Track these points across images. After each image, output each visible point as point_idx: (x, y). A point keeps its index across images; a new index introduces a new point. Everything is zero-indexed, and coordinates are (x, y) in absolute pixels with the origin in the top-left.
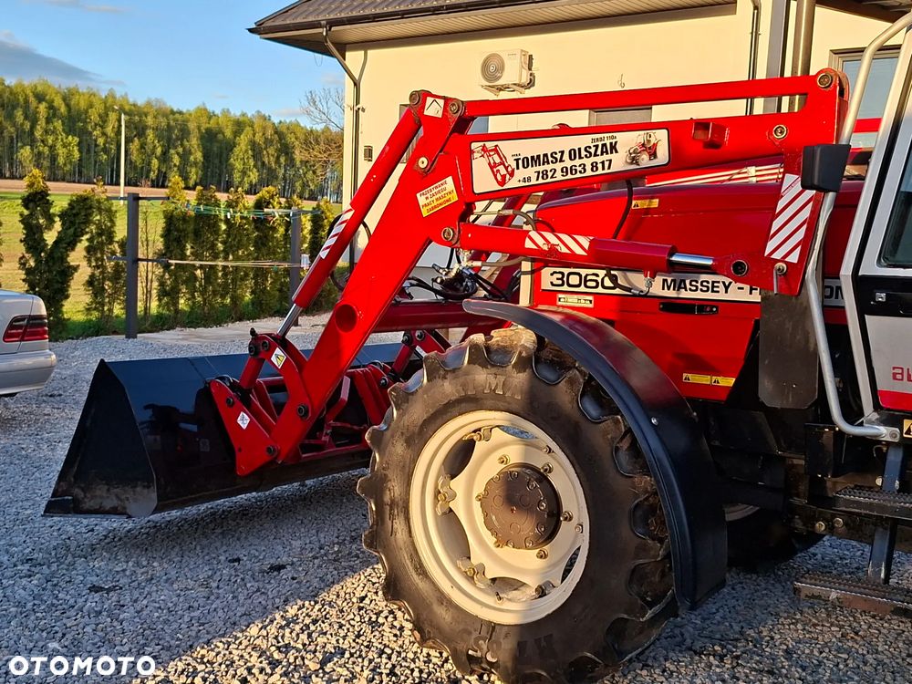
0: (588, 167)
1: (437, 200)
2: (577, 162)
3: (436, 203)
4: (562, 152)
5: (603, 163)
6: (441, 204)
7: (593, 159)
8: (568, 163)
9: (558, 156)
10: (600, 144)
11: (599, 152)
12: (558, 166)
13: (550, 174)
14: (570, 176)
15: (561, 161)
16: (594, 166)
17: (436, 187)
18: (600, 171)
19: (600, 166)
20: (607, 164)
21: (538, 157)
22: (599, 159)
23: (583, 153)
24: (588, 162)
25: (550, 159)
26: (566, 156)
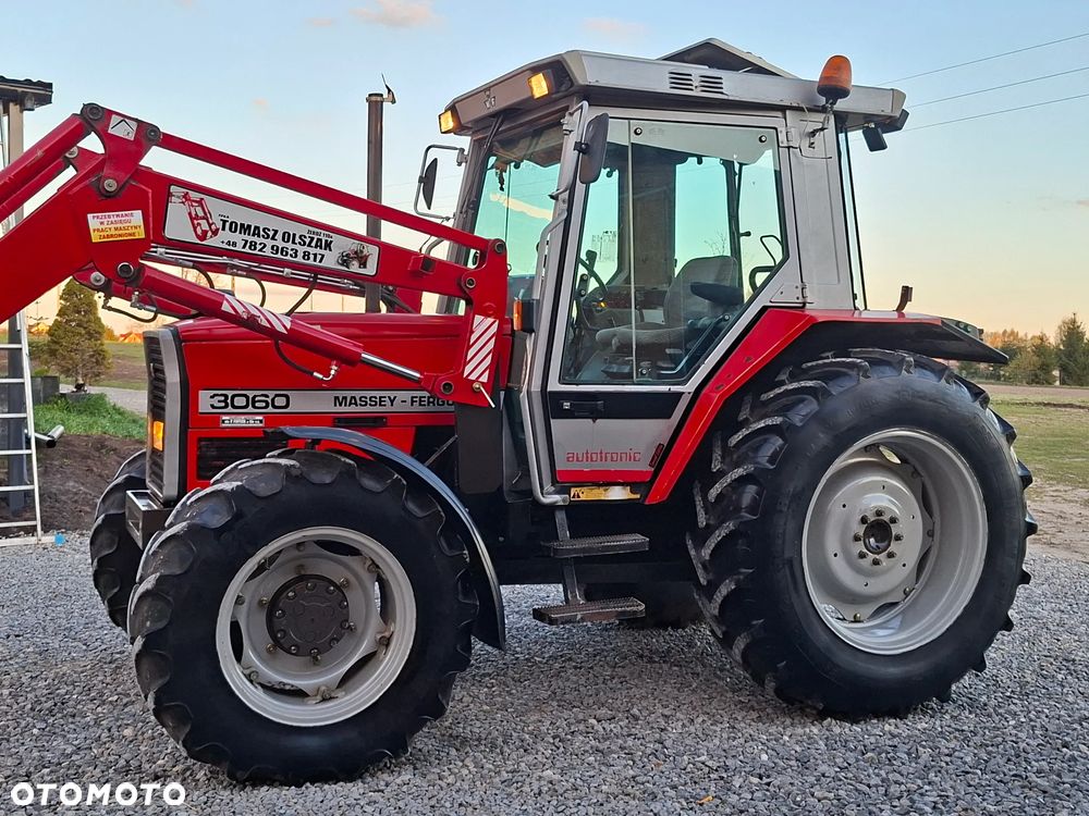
0: (300, 254)
1: (116, 229)
2: (290, 245)
3: (113, 232)
4: (276, 232)
5: (315, 255)
6: (120, 235)
7: (306, 248)
8: (280, 244)
9: (271, 233)
10: (316, 237)
11: (313, 244)
12: (269, 243)
13: (259, 247)
14: (279, 256)
15: (273, 238)
16: (306, 255)
17: (118, 216)
18: (311, 262)
19: (312, 257)
20: (319, 257)
21: (249, 226)
22: (312, 251)
23: (297, 240)
24: (301, 250)
25: (262, 233)
26: (279, 236)
